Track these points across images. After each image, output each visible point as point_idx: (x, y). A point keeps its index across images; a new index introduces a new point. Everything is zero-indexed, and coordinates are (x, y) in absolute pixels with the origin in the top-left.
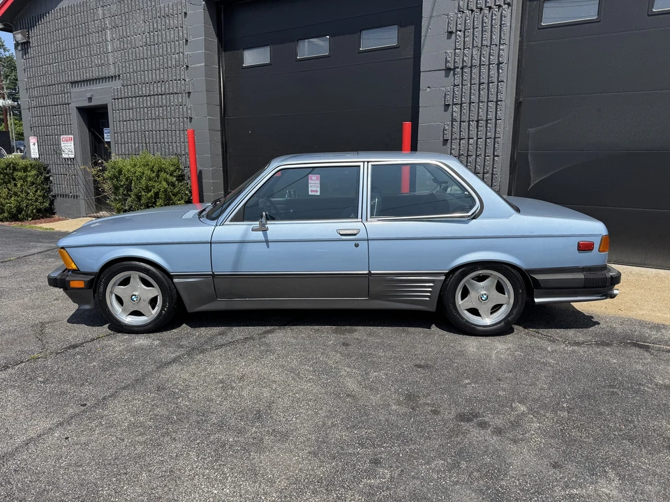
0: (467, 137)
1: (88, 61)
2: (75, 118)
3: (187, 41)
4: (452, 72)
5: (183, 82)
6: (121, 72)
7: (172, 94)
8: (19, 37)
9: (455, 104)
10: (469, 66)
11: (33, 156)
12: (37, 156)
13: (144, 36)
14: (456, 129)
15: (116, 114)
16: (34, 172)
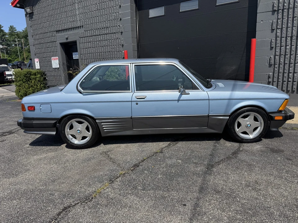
0: (285, 45)
1: (66, 20)
2: (59, 48)
3: (120, 6)
4: (276, 12)
5: (119, 27)
6: (84, 24)
7: (112, 33)
8: (28, 10)
9: (278, 29)
10: (287, 8)
11: (37, 68)
12: (39, 68)
13: (97, 5)
14: (278, 42)
15: (82, 45)
16: (39, 76)
